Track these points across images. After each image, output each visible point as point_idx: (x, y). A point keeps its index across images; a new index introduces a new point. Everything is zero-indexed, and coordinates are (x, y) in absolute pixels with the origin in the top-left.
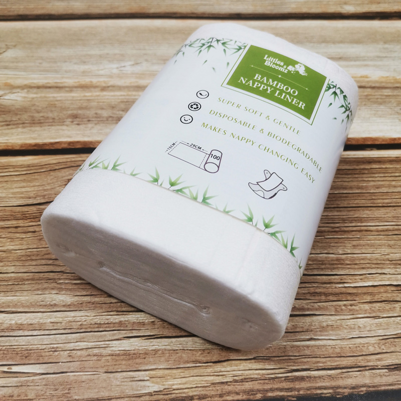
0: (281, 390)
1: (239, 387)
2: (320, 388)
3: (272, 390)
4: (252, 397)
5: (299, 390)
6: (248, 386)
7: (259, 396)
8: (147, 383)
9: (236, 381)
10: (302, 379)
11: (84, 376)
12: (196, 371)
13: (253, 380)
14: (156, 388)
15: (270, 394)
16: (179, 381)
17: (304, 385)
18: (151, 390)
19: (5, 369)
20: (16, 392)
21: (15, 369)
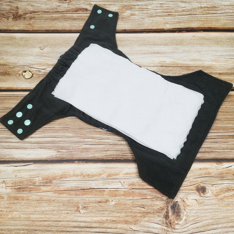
0: (120, 158)
1: (111, 157)
2: (129, 158)
3: (118, 157)
4: (113, 159)
5: (124, 158)
6: (113, 156)
7: (115, 159)
8: (90, 155)
9: (110, 155)
10: (126, 155)
11: (76, 153)
12: (101, 153)
13: (114, 155)
14: (92, 156)
15: (117, 158)
16: (97, 155)
17: (126, 157)
18: (91, 156)
19: (58, 151)
20: (61, 156)
21: (60, 151)
